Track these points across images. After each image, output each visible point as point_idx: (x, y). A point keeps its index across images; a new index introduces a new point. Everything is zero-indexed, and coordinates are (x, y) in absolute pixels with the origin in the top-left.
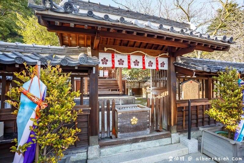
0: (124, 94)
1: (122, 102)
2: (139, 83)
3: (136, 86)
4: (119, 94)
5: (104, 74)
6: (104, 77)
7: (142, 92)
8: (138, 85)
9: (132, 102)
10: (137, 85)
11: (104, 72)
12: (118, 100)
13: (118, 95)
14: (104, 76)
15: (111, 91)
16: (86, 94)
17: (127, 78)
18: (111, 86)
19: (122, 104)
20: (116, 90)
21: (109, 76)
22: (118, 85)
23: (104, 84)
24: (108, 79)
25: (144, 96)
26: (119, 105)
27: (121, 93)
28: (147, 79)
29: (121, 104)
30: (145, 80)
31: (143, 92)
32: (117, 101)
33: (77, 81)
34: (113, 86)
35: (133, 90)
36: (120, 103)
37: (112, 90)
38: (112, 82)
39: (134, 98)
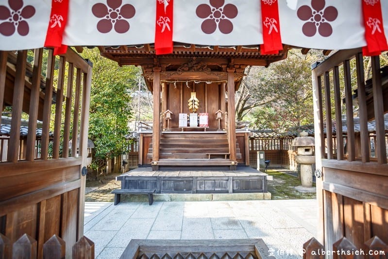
0: (241, 165)
1: (235, 185)
2: (281, 139)
3: (275, 146)
4: (229, 166)
5: (198, 121)
6: (200, 127)
7: (288, 159)
8: (279, 144)
9: (259, 186)
10: (276, 144)
11: (198, 118)
12: (224, 182)
13: (227, 168)
14: (198, 126)
15: (211, 158)
16: (155, 163)
17: (252, 129)
18: (212, 146)
19: (234, 191)
20: (223, 156)
21: (209, 125)
22: (227, 145)
23: (197, 141)
24: (207, 131)
25: (293, 168)
26: (227, 192)
27: (233, 163)
28: (299, 130)
29: (231, 190)
30: (295, 133)
31: (290, 158)
32: (222, 183)
33: (143, 137)
34: (217, 146)
35: (268, 154)
36: (228, 189)
37: (213, 157)
38: (215, 137)
39: (265, 176)
